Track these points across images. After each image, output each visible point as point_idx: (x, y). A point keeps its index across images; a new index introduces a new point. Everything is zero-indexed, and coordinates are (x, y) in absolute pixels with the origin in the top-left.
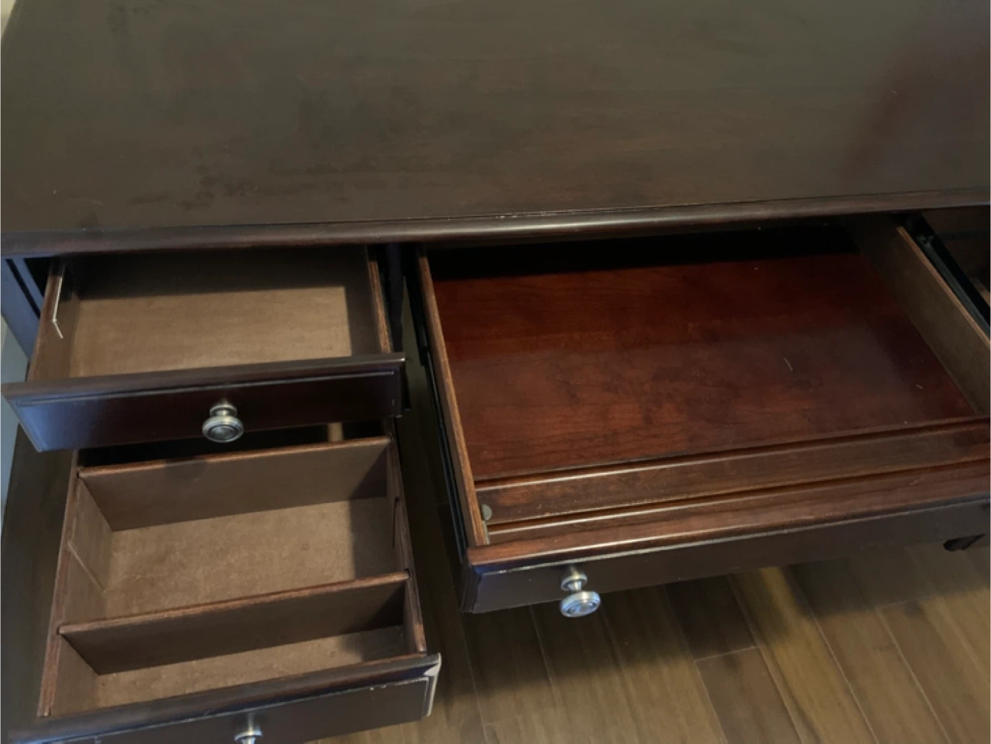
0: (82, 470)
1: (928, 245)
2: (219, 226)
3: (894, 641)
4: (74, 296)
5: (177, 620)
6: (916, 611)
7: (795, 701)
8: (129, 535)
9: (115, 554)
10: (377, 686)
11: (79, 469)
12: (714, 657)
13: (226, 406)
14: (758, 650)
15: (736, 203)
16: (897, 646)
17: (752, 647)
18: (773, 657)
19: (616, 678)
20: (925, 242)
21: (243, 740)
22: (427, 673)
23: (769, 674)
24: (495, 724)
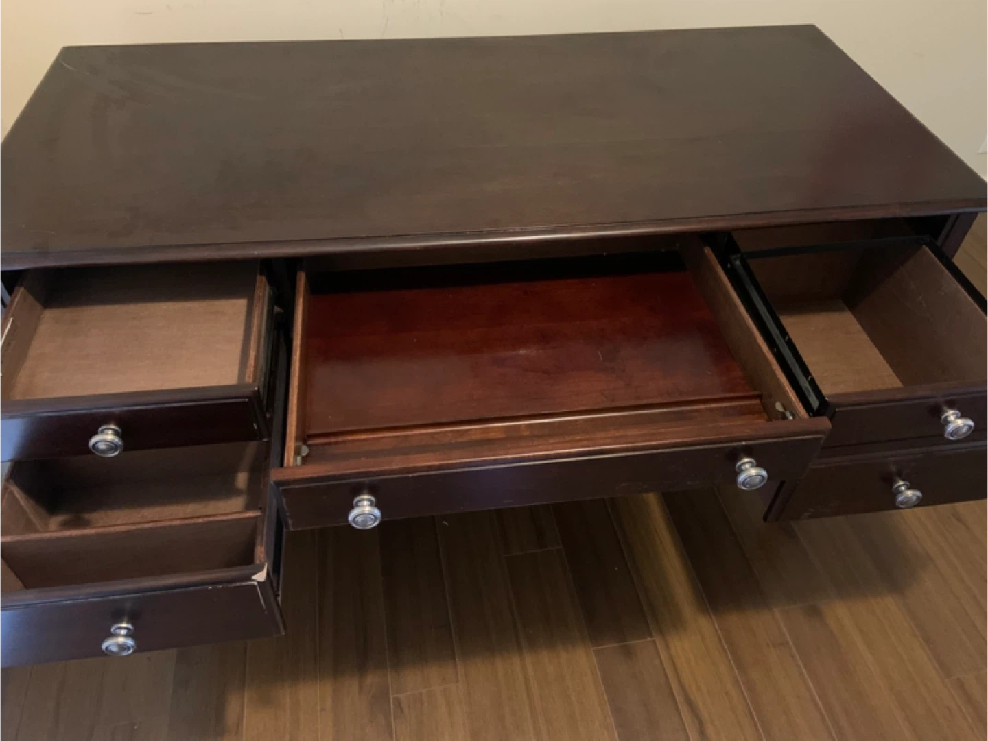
3: (788, 637)
6: (814, 612)
7: (684, 689)
10: (214, 585)
12: (610, 646)
13: (112, 426)
14: (654, 642)
16: (791, 643)
17: (649, 639)
18: (667, 647)
19: (516, 661)
20: (736, 260)
21: (117, 631)
22: (255, 577)
23: (662, 664)
24: (402, 696)
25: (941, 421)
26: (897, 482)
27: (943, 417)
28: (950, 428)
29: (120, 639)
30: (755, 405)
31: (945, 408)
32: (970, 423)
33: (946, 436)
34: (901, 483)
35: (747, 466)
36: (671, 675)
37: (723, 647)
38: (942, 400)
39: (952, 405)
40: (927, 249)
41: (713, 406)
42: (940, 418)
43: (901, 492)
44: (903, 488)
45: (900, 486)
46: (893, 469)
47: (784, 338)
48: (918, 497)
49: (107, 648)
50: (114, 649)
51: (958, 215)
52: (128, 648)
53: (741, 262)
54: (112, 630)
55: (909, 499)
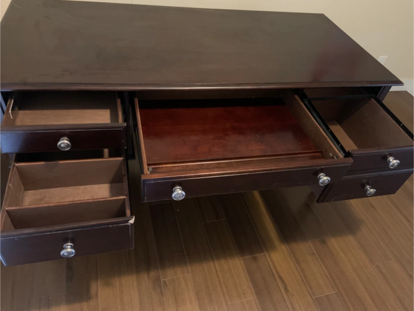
0: (16, 163)
1: (307, 102)
2: (66, 83)
3: (315, 252)
4: (16, 109)
5: (46, 207)
6: (323, 242)
7: (277, 272)
8: (30, 192)
9: (25, 198)
10: (113, 225)
11: (15, 163)
12: (248, 257)
13: (66, 138)
14: (265, 255)
15: (239, 84)
16: (316, 254)
17: (263, 254)
18: (270, 257)
19: (212, 264)
20: (306, 101)
21: (66, 247)
22: (129, 222)
23: (268, 263)
24: (166, 279)
25: (387, 161)
26: (367, 186)
27: (388, 160)
28: (391, 164)
29: (68, 250)
30: (319, 155)
31: (389, 157)
32: (398, 161)
33: (389, 167)
34: (368, 187)
35: (322, 176)
36: (272, 267)
37: (291, 256)
38: (387, 153)
39: (391, 155)
40: (373, 100)
41: (304, 155)
42: (387, 160)
43: (368, 190)
44: (369, 189)
45: (367, 188)
46: (365, 181)
47: (328, 130)
48: (375, 192)
49: (63, 254)
50: (66, 254)
51: (385, 87)
52: (73, 253)
53: (308, 102)
54: (64, 246)
55: (371, 192)
